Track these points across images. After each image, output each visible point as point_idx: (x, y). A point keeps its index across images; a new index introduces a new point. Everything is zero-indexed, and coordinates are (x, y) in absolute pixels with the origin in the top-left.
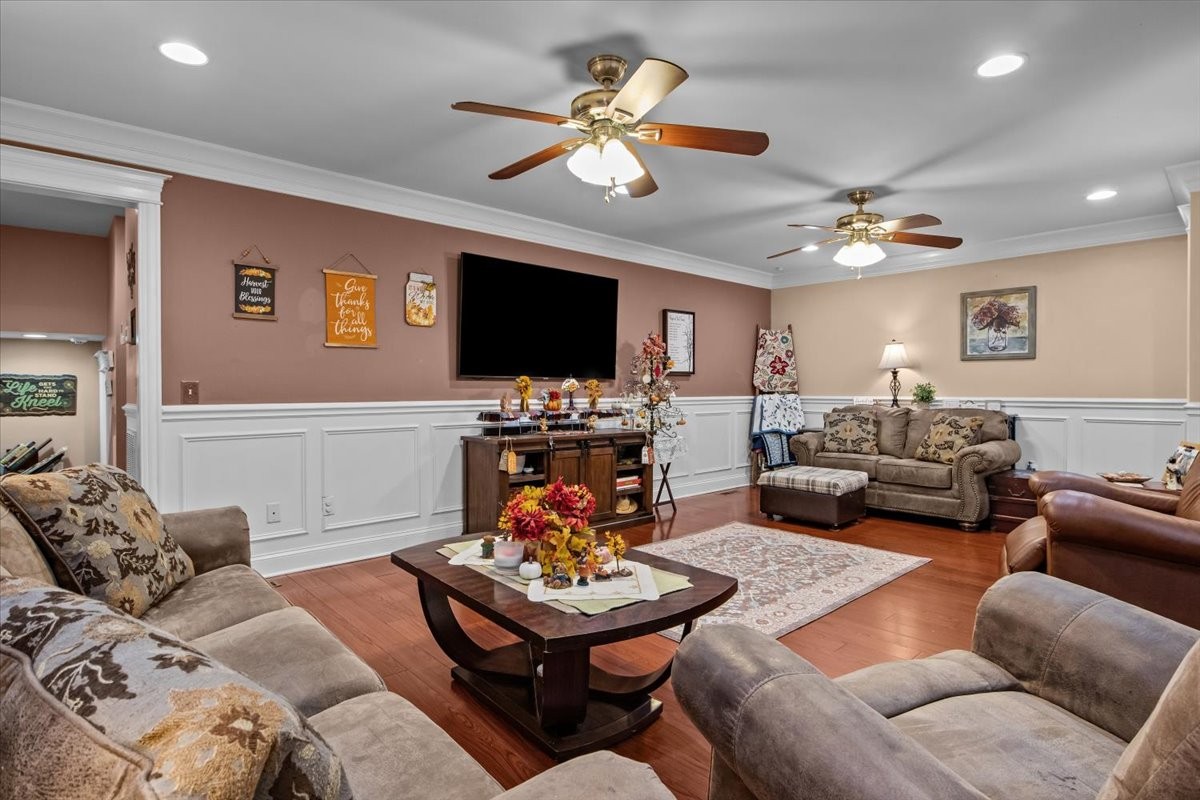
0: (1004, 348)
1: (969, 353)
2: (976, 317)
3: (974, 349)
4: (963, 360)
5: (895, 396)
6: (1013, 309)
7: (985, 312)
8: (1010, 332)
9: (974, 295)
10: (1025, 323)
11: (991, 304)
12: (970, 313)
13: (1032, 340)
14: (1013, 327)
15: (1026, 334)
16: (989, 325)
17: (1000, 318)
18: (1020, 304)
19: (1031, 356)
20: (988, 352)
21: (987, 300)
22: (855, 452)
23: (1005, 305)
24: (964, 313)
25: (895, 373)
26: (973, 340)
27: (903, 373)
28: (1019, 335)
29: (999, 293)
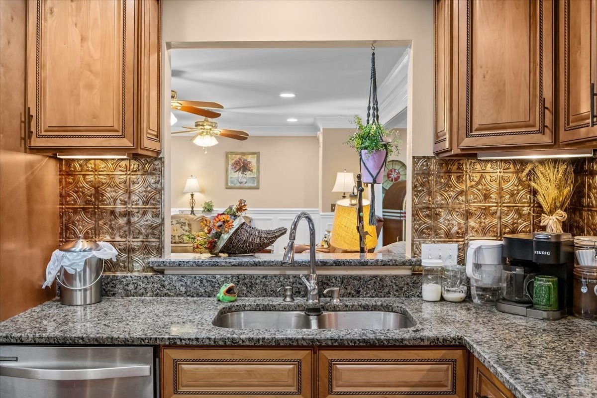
0: (246, 183)
1: (229, 185)
2: (233, 165)
3: (232, 182)
4: (227, 188)
5: (192, 208)
6: (250, 162)
7: (237, 163)
8: (248, 173)
9: (232, 153)
10: (255, 170)
11: (240, 159)
12: (230, 163)
13: (258, 179)
14: (249, 172)
15: (255, 176)
16: (239, 170)
17: (244, 167)
18: (252, 159)
19: (257, 188)
20: (238, 185)
21: (238, 157)
23: (246, 160)
24: (227, 163)
25: (192, 195)
26: (231, 178)
27: (197, 196)
28: (252, 176)
29: (244, 154)
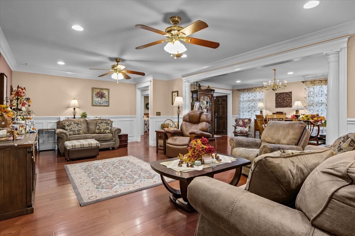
0: (102, 103)
1: (94, 104)
2: (96, 94)
3: (95, 103)
4: (92, 106)
5: (74, 116)
6: (104, 93)
7: (98, 93)
8: (104, 99)
9: (96, 88)
10: (107, 98)
11: (99, 91)
12: (94, 93)
13: (108, 102)
14: (104, 98)
15: (107, 100)
16: (99, 97)
17: (102, 96)
18: (106, 92)
19: (108, 106)
20: (99, 104)
21: (99, 90)
22: (79, 134)
23: (103, 92)
24: (93, 93)
25: (74, 109)
26: (95, 101)
27: (77, 109)
28: (106, 100)
29: (102, 89)
